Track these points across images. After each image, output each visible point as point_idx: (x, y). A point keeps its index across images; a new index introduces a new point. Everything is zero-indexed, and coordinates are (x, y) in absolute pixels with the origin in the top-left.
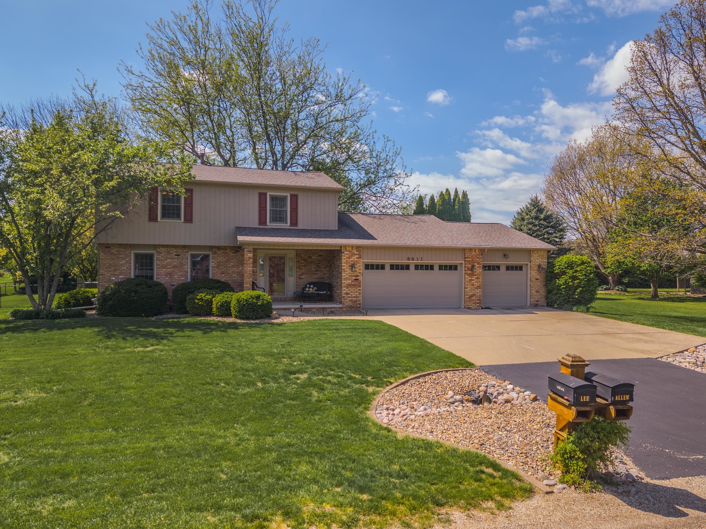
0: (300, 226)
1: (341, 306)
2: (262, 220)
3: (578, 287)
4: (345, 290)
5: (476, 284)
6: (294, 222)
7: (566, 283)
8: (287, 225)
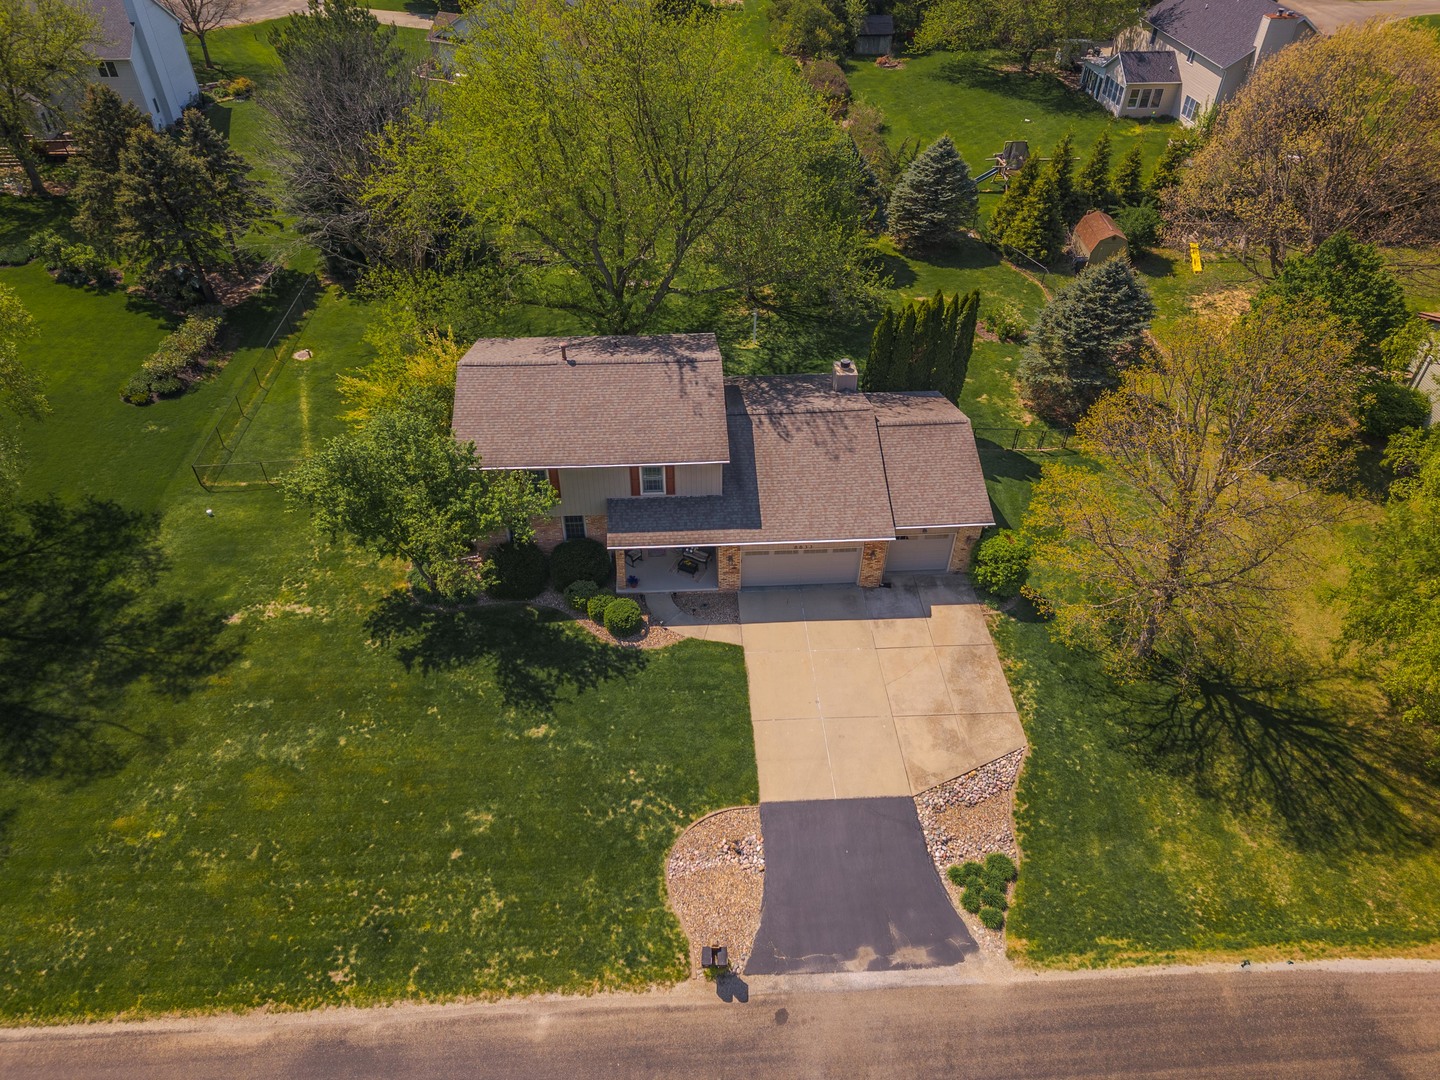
0: (679, 493)
1: (714, 589)
2: (635, 490)
3: (996, 584)
4: (721, 577)
5: (875, 567)
6: (671, 489)
7: (985, 575)
8: (663, 494)
